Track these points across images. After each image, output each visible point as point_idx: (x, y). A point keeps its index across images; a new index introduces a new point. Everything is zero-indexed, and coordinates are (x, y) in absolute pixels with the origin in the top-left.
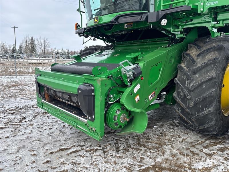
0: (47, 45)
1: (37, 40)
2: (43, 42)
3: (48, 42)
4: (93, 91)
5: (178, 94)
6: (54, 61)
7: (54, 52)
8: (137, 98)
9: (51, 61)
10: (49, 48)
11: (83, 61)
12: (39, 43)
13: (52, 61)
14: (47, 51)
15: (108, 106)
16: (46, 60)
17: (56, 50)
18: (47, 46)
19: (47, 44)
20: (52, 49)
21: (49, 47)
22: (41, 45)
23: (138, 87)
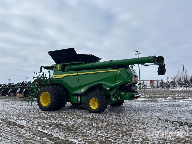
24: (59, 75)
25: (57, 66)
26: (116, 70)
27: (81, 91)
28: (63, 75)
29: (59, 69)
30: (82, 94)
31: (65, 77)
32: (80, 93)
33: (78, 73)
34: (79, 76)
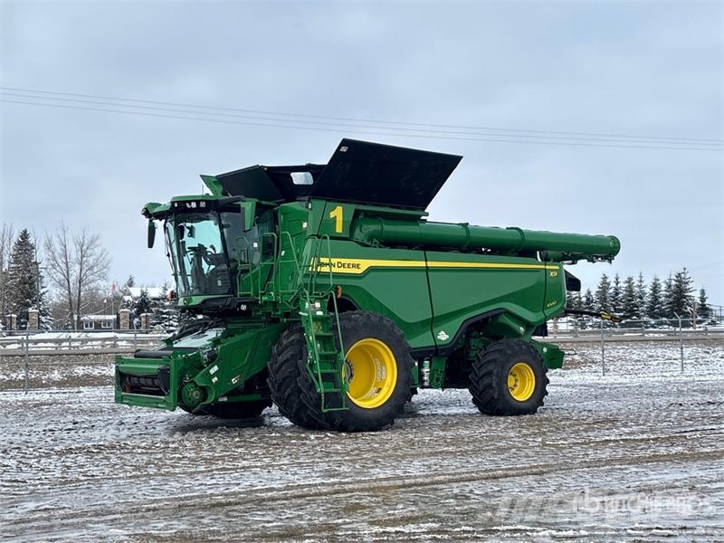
0: (91, 268)
1: (49, 246)
2: (74, 254)
3: (98, 251)
4: (169, 369)
5: (270, 381)
6: (124, 343)
7: (126, 298)
8: (215, 379)
9: (114, 346)
10: (102, 283)
11: (175, 346)
12: (54, 259)
13: (119, 343)
14: (93, 295)
15: (181, 385)
16: (94, 343)
17: (136, 292)
18: (95, 269)
19: (91, 261)
20: (114, 286)
21: (103, 277)
22: (64, 266)
23: (216, 368)
24: (343, 261)
25: (332, 215)
26: (547, 267)
27: (439, 337)
28: (365, 264)
29: (339, 229)
30: (443, 350)
31: (372, 273)
32: (436, 346)
33: (426, 261)
34: (430, 273)
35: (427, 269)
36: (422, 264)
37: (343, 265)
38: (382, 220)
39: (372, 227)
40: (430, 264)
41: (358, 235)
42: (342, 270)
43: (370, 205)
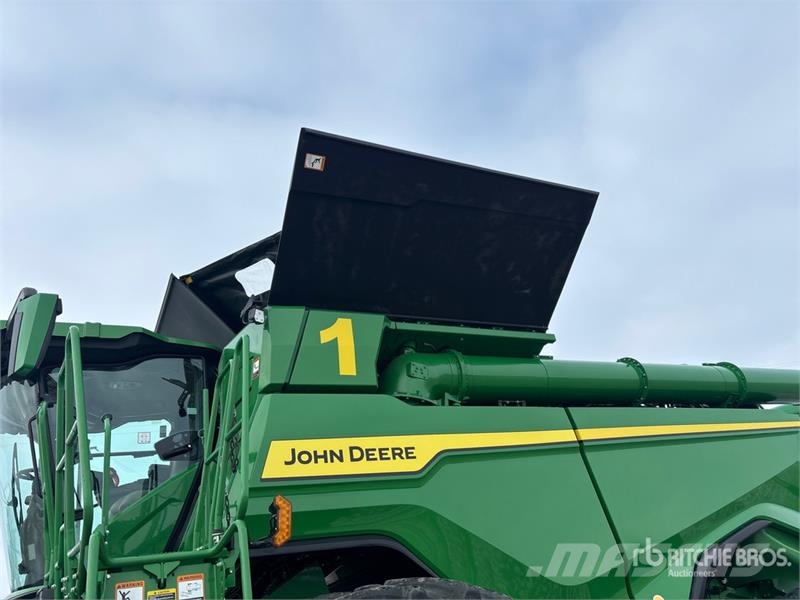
24: (365, 443)
25: (326, 336)
28: (427, 447)
29: (349, 368)
33: (575, 428)
34: (589, 455)
35: (581, 447)
36: (568, 435)
37: (368, 454)
38: (459, 355)
39: (441, 369)
40: (587, 434)
41: (406, 385)
42: (365, 467)
43: (423, 321)
